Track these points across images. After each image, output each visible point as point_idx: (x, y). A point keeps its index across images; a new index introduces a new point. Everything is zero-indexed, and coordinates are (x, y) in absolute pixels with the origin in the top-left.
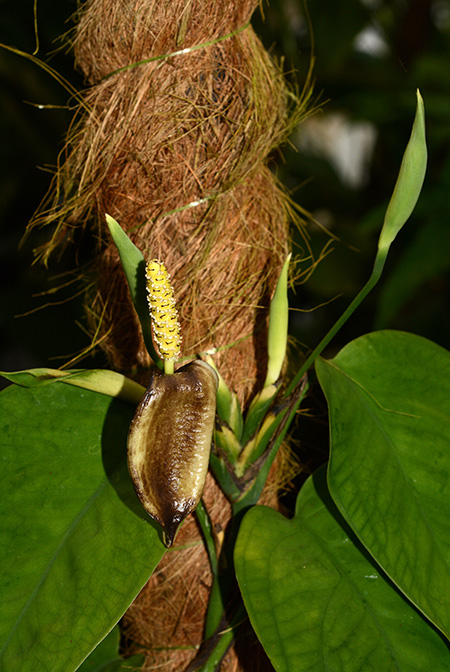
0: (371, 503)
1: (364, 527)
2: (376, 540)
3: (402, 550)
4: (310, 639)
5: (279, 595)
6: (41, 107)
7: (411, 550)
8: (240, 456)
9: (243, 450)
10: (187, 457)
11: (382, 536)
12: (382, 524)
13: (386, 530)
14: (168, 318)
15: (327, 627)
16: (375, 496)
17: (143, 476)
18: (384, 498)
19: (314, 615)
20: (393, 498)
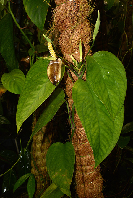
0: (94, 81)
1: (92, 84)
3: (99, 89)
4: (82, 102)
5: (78, 94)
6: (48, 11)
7: (100, 89)
10: (57, 73)
11: (95, 86)
13: (96, 85)
14: (52, 52)
15: (85, 100)
16: (95, 79)
17: (50, 76)
18: (96, 80)
19: (83, 98)
20: (98, 80)
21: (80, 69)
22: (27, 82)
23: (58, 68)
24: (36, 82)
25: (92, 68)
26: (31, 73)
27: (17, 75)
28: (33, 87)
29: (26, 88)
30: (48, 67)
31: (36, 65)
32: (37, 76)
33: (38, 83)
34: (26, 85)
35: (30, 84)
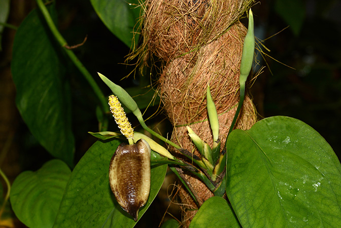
0: (249, 203)
1: (243, 215)
2: (248, 222)
6: (130, 4)
8: (213, 171)
9: (214, 168)
10: (139, 182)
11: (252, 220)
12: (253, 214)
13: (255, 217)
14: (120, 121)
16: (253, 200)
17: (117, 190)
18: (257, 202)
20: (264, 201)
21: (217, 167)
22: (67, 203)
23: (141, 166)
24: (90, 202)
25: (244, 165)
26: (79, 176)
27: (56, 178)
28: (82, 217)
29: (64, 220)
30: (111, 163)
31: (93, 154)
32: (95, 187)
33: (95, 204)
34: (64, 210)
35: (74, 209)
